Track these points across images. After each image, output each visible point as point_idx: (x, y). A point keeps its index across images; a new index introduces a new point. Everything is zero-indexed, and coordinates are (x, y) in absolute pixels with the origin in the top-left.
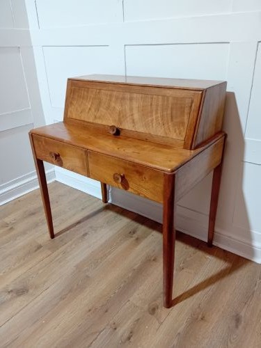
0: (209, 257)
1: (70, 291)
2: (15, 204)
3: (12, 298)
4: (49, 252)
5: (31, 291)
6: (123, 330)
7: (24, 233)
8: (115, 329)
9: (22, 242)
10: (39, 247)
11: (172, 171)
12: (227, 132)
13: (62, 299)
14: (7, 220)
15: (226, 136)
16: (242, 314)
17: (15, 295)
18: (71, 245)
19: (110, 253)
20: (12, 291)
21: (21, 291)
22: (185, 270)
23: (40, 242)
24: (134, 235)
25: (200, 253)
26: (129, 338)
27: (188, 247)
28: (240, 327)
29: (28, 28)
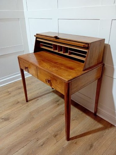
0: (88, 117)
1: (25, 122)
2: (14, 83)
3: (2, 122)
4: (21, 105)
5: (10, 120)
6: (41, 142)
7: (14, 96)
8: (38, 140)
9: (12, 100)
10: (18, 102)
11: (68, 81)
12: (104, 63)
13: (21, 125)
14: (9, 90)
15: (104, 65)
16: (94, 144)
17: (4, 120)
18: (31, 103)
19: (45, 109)
20: (3, 118)
21: (6, 119)
22: (75, 121)
23: (19, 100)
24: (58, 103)
25: (84, 114)
26: (42, 145)
27: (79, 111)
28: (91, 150)
29: (23, 10)
